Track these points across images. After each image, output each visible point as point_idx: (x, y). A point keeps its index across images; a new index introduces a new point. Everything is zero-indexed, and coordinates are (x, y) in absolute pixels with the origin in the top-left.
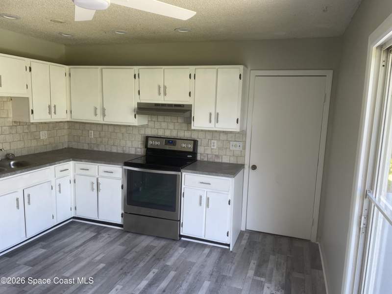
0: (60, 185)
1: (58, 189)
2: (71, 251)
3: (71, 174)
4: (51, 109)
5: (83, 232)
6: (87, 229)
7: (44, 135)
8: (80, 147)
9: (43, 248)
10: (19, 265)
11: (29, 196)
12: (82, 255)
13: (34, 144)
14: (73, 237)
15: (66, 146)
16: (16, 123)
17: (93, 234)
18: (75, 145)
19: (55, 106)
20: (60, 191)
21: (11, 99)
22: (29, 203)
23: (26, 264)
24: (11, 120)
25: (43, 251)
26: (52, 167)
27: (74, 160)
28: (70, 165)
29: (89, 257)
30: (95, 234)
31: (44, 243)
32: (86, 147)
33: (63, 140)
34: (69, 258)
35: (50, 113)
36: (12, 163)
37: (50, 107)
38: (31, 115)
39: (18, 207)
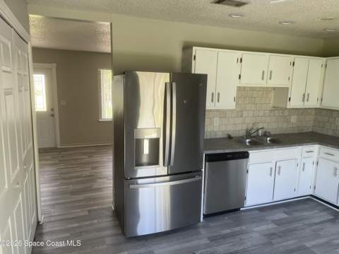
0: (304, 164)
1: (302, 167)
2: (310, 225)
3: (315, 156)
4: (305, 97)
5: (321, 211)
6: (324, 210)
7: (294, 119)
8: (325, 133)
9: (286, 213)
10: (267, 220)
11: (280, 168)
12: (321, 233)
13: (285, 126)
14: (310, 213)
15: (310, 130)
16: (275, 108)
17: (331, 217)
18: (319, 130)
19: (308, 95)
20: (303, 169)
21: (274, 89)
22: (279, 173)
23: (273, 221)
24: (271, 105)
25: (286, 216)
26: (300, 147)
27: (319, 144)
28: (316, 148)
29: (327, 237)
30: (333, 217)
31: (286, 210)
32: (330, 133)
33: (308, 125)
34: (308, 231)
35: (303, 100)
36: (268, 139)
37: (304, 95)
38: (288, 102)
39: (271, 175)
